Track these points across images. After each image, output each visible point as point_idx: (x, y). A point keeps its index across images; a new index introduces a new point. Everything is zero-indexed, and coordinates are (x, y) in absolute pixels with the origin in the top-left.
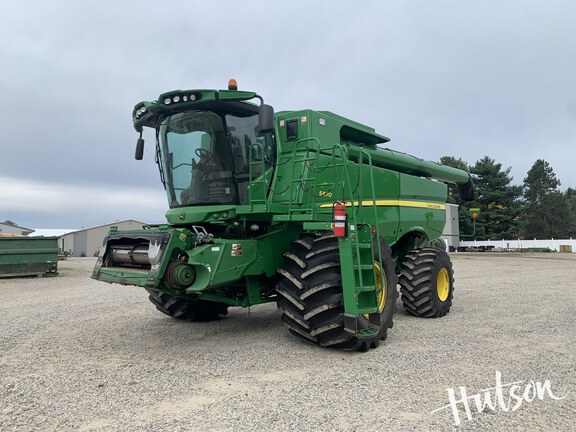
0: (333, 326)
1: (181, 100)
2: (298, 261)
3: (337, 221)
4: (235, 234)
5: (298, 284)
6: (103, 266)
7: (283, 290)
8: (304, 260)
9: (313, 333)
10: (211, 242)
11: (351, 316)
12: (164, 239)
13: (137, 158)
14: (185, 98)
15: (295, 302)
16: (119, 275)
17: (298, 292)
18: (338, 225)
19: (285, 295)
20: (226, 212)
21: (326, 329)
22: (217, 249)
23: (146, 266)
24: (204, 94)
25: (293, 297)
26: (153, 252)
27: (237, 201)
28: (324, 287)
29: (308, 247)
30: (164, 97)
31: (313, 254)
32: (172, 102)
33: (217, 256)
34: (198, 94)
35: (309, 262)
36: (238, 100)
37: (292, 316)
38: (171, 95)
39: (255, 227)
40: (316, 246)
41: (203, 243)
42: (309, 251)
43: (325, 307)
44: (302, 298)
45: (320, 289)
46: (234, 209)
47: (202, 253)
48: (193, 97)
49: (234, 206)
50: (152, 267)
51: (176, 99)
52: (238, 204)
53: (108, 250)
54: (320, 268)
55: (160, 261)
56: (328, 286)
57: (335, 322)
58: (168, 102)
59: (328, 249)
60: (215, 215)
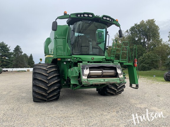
3: (136, 63)
14: (110, 20)
24: (114, 21)
26: (119, 71)
46: (106, 58)
50: (120, 76)
55: (122, 74)
60: (103, 59)
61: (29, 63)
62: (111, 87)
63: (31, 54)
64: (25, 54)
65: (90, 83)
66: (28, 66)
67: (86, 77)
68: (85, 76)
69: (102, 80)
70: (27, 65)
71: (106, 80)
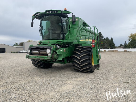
0: (88, 68)
1: (52, 12)
2: (79, 53)
3: (93, 44)
4: (63, 47)
5: (79, 58)
6: (29, 55)
7: (75, 60)
8: (80, 53)
9: (82, 69)
10: (60, 49)
11: (96, 65)
12: (51, 48)
13: (31, 27)
14: (53, 12)
15: (78, 63)
16: (37, 57)
17: (79, 60)
18: (93, 45)
19: (75, 61)
20: (61, 41)
21: (86, 68)
22: (61, 50)
23: (46, 54)
24: (58, 11)
25: (78, 61)
26: (48, 51)
27: (63, 39)
28: (86, 59)
29: (81, 50)
30: (46, 11)
31: (82, 51)
32: (49, 13)
33: (61, 52)
34: (57, 11)
35: (81, 53)
36: (65, 13)
37: (77, 66)
38: (49, 11)
39: (67, 45)
40: (83, 49)
41: (59, 49)
42: (81, 51)
43: (86, 63)
44: (80, 61)
45: (85, 59)
46: (63, 41)
47: (59, 51)
48: (55, 12)
49: (63, 40)
50: (48, 55)
51: (50, 12)
52: (64, 40)
53: (31, 51)
54: (85, 54)
55: (50, 53)
56: (87, 59)
57: (88, 67)
58: (47, 12)
59: (86, 50)
60: (58, 42)
61: (110, 45)
63: (112, 38)
64: (107, 38)
66: (109, 47)
70: (107, 46)
71: (38, 57)
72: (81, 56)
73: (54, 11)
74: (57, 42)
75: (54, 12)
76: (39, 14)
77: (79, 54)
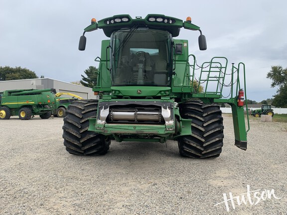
0: (218, 148)
1: (163, 21)
5: (203, 129)
6: (106, 123)
8: (202, 117)
9: (204, 152)
12: (171, 106)
14: (166, 21)
16: (133, 128)
17: (202, 133)
18: (242, 101)
19: (193, 135)
20: (168, 91)
24: (176, 21)
25: (198, 136)
26: (166, 113)
28: (217, 130)
29: (201, 110)
31: (206, 114)
32: (156, 21)
34: (174, 20)
35: (205, 118)
38: (156, 17)
40: (205, 110)
43: (217, 139)
45: (215, 131)
48: (171, 22)
49: (170, 88)
50: (166, 122)
51: (159, 20)
54: (213, 121)
55: (172, 119)
56: (219, 129)
57: (219, 146)
58: (152, 20)
59: (213, 111)
60: (163, 92)
62: (189, 142)
65: (108, 131)
67: (104, 122)
68: (102, 120)
69: (130, 128)
71: (137, 128)
72: (205, 125)
73: (169, 19)
74: (161, 91)
75: (168, 22)
76: (125, 20)
77: (201, 121)
